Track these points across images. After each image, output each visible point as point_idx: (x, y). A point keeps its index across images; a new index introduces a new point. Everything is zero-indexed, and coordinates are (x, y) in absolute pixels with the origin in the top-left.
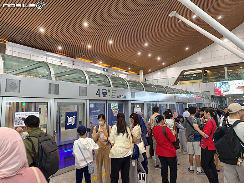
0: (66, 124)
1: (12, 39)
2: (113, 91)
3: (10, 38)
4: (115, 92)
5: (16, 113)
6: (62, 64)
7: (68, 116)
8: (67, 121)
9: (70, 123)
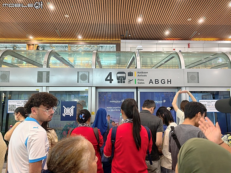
0: (62, 115)
1: (123, 37)
2: (139, 74)
3: (121, 37)
4: (144, 74)
5: (9, 101)
6: (174, 50)
7: (64, 106)
8: (63, 112)
9: (67, 114)
